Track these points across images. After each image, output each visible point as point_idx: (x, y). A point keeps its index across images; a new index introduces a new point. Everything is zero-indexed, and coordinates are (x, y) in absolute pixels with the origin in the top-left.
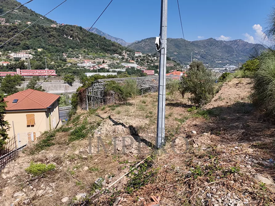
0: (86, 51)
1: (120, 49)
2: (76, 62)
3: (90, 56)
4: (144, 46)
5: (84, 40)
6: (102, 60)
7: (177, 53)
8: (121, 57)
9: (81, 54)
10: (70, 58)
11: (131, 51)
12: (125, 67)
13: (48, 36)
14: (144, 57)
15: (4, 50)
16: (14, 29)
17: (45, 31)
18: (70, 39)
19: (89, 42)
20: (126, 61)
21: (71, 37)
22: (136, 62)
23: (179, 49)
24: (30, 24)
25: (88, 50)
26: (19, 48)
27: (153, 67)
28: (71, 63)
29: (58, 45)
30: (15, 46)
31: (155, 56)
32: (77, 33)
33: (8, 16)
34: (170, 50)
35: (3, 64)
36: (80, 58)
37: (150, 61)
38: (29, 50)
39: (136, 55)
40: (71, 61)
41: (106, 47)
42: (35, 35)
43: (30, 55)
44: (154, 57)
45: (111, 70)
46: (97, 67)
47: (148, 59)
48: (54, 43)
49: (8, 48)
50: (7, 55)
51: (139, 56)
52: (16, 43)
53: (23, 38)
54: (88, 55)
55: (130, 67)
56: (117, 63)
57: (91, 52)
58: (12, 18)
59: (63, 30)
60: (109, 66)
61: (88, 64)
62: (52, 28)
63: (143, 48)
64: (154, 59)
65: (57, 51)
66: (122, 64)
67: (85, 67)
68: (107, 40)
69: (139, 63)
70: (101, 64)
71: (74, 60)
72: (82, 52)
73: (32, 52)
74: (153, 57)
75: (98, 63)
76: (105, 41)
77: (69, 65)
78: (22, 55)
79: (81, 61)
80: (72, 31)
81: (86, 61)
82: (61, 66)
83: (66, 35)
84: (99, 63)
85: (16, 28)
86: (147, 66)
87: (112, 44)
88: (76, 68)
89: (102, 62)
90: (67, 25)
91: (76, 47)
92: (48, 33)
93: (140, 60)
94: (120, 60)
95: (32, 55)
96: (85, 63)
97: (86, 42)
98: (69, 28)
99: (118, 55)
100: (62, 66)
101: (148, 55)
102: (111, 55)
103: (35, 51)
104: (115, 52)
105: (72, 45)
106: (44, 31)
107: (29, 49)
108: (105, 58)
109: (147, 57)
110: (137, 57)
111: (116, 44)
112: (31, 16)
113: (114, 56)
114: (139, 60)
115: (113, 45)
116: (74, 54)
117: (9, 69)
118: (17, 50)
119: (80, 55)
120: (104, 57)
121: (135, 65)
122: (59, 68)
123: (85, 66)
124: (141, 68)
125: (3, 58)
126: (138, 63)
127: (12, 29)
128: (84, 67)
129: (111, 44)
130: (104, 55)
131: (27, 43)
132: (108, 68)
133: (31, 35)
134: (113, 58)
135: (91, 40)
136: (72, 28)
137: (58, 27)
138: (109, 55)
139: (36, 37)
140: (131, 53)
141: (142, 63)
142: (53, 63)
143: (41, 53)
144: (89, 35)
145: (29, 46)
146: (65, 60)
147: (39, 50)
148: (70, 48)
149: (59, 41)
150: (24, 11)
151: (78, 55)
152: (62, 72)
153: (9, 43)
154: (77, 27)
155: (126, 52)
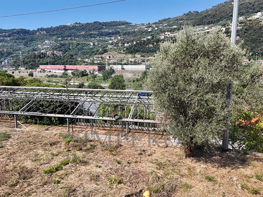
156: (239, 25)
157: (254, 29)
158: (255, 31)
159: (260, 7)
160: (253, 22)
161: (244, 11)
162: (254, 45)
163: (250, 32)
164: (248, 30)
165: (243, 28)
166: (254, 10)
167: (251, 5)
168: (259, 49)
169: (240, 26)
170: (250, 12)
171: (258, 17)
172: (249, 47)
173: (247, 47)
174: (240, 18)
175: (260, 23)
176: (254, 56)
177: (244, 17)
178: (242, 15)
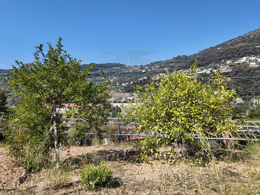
156: (229, 67)
157: (243, 71)
158: (244, 73)
159: (244, 52)
160: (241, 65)
161: (231, 56)
162: (245, 86)
163: (240, 74)
164: (238, 72)
165: (233, 70)
166: (239, 54)
167: (236, 51)
168: (250, 89)
169: (230, 69)
170: (236, 56)
171: (244, 61)
172: (241, 87)
173: (239, 87)
174: (227, 61)
175: (248, 66)
176: (247, 96)
177: (231, 61)
178: (229, 59)
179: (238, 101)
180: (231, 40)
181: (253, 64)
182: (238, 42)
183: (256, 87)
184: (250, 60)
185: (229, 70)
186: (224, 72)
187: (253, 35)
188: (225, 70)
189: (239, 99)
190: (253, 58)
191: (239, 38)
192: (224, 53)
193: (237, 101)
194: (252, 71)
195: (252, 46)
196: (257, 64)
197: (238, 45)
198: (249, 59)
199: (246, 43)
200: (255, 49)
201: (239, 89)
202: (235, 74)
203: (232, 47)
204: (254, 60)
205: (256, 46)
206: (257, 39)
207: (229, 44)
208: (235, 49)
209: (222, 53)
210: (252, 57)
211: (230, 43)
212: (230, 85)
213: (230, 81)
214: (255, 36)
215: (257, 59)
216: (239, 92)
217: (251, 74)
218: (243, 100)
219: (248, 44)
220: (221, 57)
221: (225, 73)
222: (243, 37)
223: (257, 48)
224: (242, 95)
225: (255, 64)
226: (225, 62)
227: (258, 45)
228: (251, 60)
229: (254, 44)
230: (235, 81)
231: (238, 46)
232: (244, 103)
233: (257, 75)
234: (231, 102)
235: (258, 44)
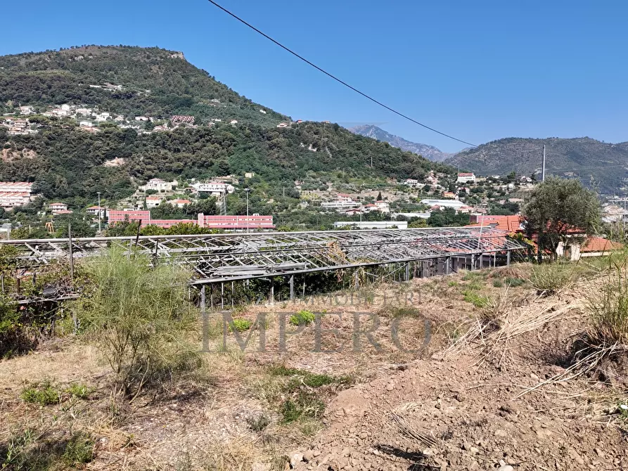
0: (344, 174)
1: (421, 169)
2: (319, 198)
3: (352, 185)
4: (485, 160)
5: (340, 152)
6: (375, 194)
7: (574, 172)
8: (423, 185)
9: (333, 182)
10: (308, 192)
11: (447, 172)
12: (429, 207)
13: (268, 146)
14: (481, 183)
15: (182, 177)
16: (204, 135)
17: (263, 137)
18: (313, 152)
19: (351, 155)
20: (434, 194)
21: (314, 147)
22: (460, 196)
23: (579, 163)
24: (236, 124)
25: (348, 172)
26: (210, 171)
27: (504, 207)
28: (309, 202)
29: (285, 163)
30: (204, 169)
31: (509, 182)
32: (327, 137)
33: (201, 112)
34: (555, 167)
35: (177, 205)
36: (330, 189)
37: (497, 194)
38: (228, 177)
39: (462, 179)
40: (310, 197)
41: (387, 165)
42: (242, 146)
43: (230, 187)
44: (507, 182)
45: (395, 215)
46: (364, 209)
47: (492, 188)
48: (277, 161)
49: (191, 172)
50: (188, 187)
51: (468, 182)
52: (205, 162)
53: (219, 152)
54: (348, 183)
55: (441, 209)
56: (410, 198)
57: (355, 176)
58: (206, 115)
59: (298, 134)
60: (392, 206)
61: (343, 202)
62: (277, 130)
63: (484, 164)
64: (508, 189)
65: (284, 176)
66: (424, 201)
67: (337, 210)
68: (392, 149)
69: (467, 199)
70: (373, 203)
71: (315, 195)
72: (336, 177)
73: (233, 179)
74: (505, 184)
75: (366, 199)
76: (386, 150)
77: (304, 205)
78: (215, 187)
79: (331, 197)
80: (315, 134)
81: (340, 197)
82: (287, 208)
83: (305, 143)
84: (370, 200)
85: (208, 133)
86: (487, 206)
87: (403, 156)
88: (318, 212)
89: (376, 197)
90: (306, 123)
91: (322, 166)
92: (269, 140)
93: (472, 191)
94: (420, 191)
95: (233, 185)
96: (338, 200)
97: (344, 156)
98: (311, 128)
99: (416, 181)
100: (289, 208)
101: (490, 179)
102: (399, 181)
103: (239, 177)
104: (409, 174)
105: (315, 163)
106: (260, 137)
107: (229, 174)
108: (383, 187)
109: (489, 185)
110: (463, 184)
111: (411, 157)
112: (241, 108)
113: (405, 183)
114: (468, 190)
115: (405, 158)
116: (317, 182)
117: (188, 214)
118: (206, 177)
119: (329, 184)
120: (381, 187)
121: (456, 204)
122: (282, 213)
123: (337, 208)
124: (470, 211)
125: (180, 193)
126: (463, 198)
127: (201, 136)
128: (334, 209)
129: (401, 158)
130: (382, 182)
131: (226, 161)
132: (387, 210)
133: (235, 146)
134: (403, 189)
135: (356, 151)
136: (318, 128)
137: (290, 127)
138: (395, 182)
139: (245, 150)
140: (449, 176)
141: (475, 198)
142: (272, 201)
143: (251, 181)
144: (353, 141)
145: (228, 168)
146: (297, 196)
147: (249, 175)
148: (311, 169)
149: (289, 157)
150: (230, 101)
151: (325, 183)
152: (288, 221)
153: (194, 164)
154: (329, 126)
155: (435, 174)
156: (29, 124)
157: (66, 139)
158: (68, 143)
159: (64, 92)
160: (61, 123)
161: (31, 94)
162: (71, 174)
163: (58, 144)
164: (54, 139)
165: (40, 133)
166: (53, 96)
167: (45, 86)
168: (84, 183)
169: (33, 128)
170: (44, 99)
171: (65, 114)
172: (62, 176)
173: (58, 176)
174: (22, 108)
175: (77, 128)
176: (77, 199)
177: (33, 109)
178: (26, 102)
179: (55, 211)
180: (29, 55)
181: (86, 125)
182: (48, 63)
183: (96, 179)
184: (79, 115)
185: (30, 130)
186: (16, 134)
187: (83, 55)
188: (20, 129)
189: (60, 204)
190: (85, 111)
191: (47, 52)
192: (12, 82)
193: (53, 211)
194: (86, 141)
195: (82, 83)
196: (96, 126)
197: (49, 71)
198: (77, 111)
199: (67, 72)
200: (88, 91)
201: (57, 182)
202: (47, 144)
203: (31, 73)
204: (88, 117)
205: (91, 83)
206: (91, 69)
207: (23, 62)
208: (43, 81)
209: (8, 84)
210: (82, 107)
211: (27, 61)
212: (34, 170)
213: (34, 158)
214: (87, 59)
215: (94, 114)
216: (58, 188)
217: (84, 147)
218: (68, 209)
219: (72, 75)
220: (4, 93)
221: (19, 136)
222: (58, 54)
223: (93, 88)
224: (66, 197)
225: (90, 125)
226: (17, 109)
227: (95, 84)
228: (81, 114)
229: (86, 78)
230: (46, 160)
231: (50, 75)
232: (72, 215)
233: (97, 151)
234: (39, 213)
235: (94, 80)
